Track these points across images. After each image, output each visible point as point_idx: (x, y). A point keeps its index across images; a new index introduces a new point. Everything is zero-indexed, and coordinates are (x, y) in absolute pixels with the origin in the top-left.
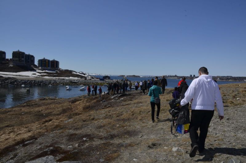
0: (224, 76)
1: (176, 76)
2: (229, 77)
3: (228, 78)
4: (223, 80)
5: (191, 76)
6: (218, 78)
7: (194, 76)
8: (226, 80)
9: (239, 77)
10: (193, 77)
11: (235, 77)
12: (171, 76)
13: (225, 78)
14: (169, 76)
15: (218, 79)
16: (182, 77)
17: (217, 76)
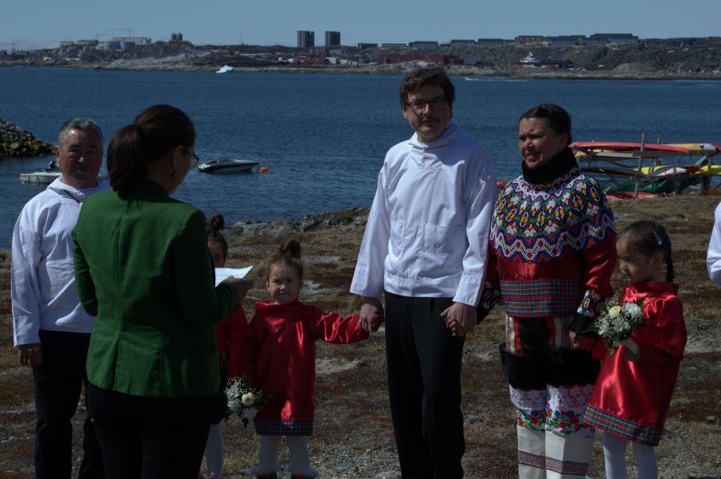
0: (574, 39)
1: (177, 44)
2: (613, 45)
3: (605, 51)
4: (565, 65)
5: (308, 37)
6: (524, 53)
7: (334, 38)
8: (594, 68)
9: (691, 42)
10: (326, 51)
11: (657, 41)
12: (134, 49)
13: (578, 49)
14: (115, 45)
15: (529, 59)
16: (232, 49)
17: (522, 39)
